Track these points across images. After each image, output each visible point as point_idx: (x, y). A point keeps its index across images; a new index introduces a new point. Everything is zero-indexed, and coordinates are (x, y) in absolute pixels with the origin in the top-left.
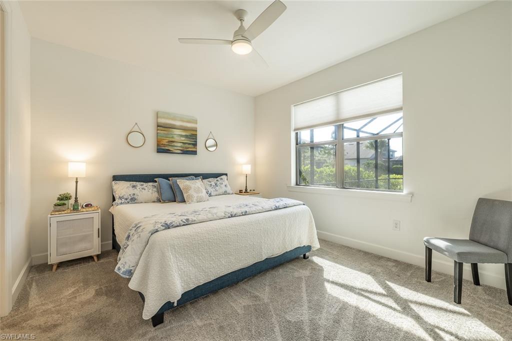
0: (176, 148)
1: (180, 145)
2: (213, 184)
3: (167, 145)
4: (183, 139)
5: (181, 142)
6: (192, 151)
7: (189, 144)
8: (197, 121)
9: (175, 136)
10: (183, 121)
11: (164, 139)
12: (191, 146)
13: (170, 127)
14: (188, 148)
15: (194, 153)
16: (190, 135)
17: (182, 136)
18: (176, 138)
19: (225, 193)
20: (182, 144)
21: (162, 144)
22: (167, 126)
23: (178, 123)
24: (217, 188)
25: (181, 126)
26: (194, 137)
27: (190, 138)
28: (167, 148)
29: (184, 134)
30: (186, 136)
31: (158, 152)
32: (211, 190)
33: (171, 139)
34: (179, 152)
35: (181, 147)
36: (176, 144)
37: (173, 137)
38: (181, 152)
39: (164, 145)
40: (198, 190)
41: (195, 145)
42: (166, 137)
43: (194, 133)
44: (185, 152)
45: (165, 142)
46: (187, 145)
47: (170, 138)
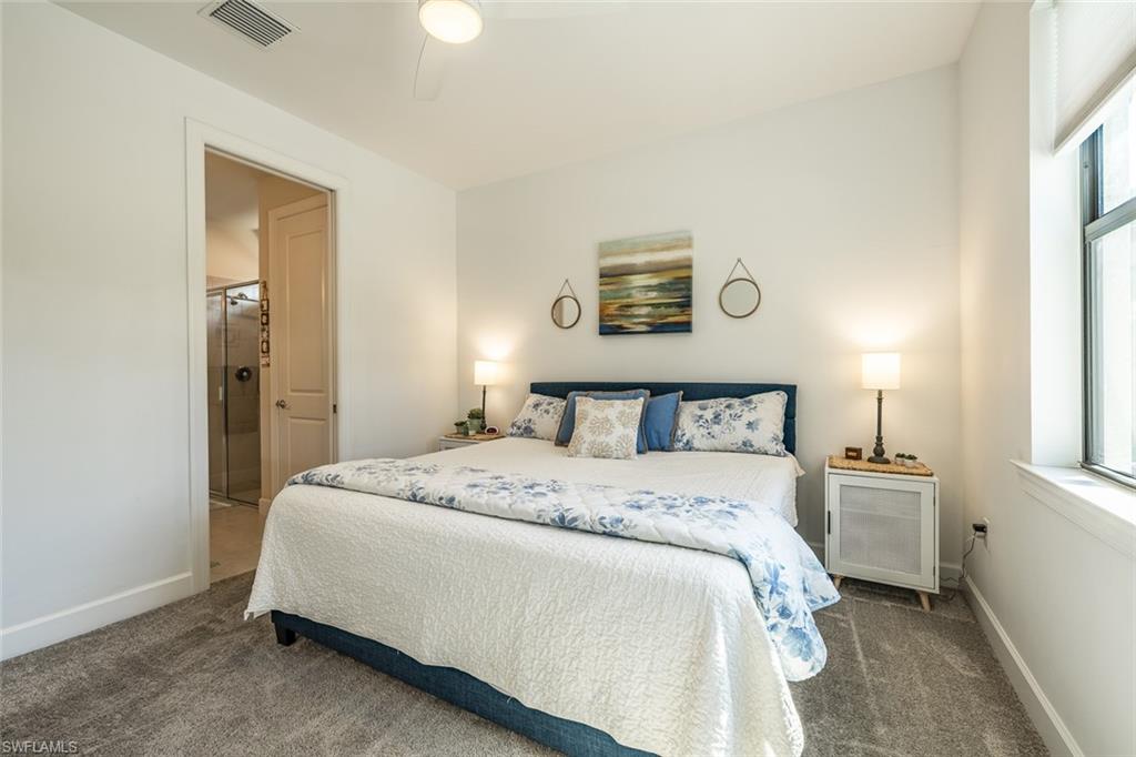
0: (636, 320)
1: (644, 311)
2: (709, 415)
3: (616, 316)
4: (654, 294)
5: (647, 305)
6: (676, 324)
7: (669, 305)
8: (690, 239)
9: (634, 291)
10: (652, 250)
11: (610, 304)
12: (673, 310)
13: (624, 272)
14: (667, 316)
15: (685, 327)
16: (670, 283)
17: (649, 288)
18: (638, 297)
19: (746, 448)
20: (650, 308)
21: (608, 315)
22: (619, 272)
23: (640, 259)
24: (716, 428)
25: (649, 263)
26: (683, 286)
27: (669, 290)
28: (617, 323)
29: (654, 281)
30: (660, 287)
31: (601, 334)
32: (695, 431)
33: (625, 301)
34: (644, 328)
35: (647, 316)
36: (636, 311)
37: (629, 296)
38: (649, 329)
39: (612, 316)
40: (604, 425)
41: (686, 305)
42: (615, 299)
43: (682, 273)
44: (658, 328)
45: (612, 310)
46: (663, 310)
47: (623, 298)
